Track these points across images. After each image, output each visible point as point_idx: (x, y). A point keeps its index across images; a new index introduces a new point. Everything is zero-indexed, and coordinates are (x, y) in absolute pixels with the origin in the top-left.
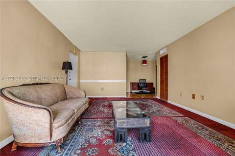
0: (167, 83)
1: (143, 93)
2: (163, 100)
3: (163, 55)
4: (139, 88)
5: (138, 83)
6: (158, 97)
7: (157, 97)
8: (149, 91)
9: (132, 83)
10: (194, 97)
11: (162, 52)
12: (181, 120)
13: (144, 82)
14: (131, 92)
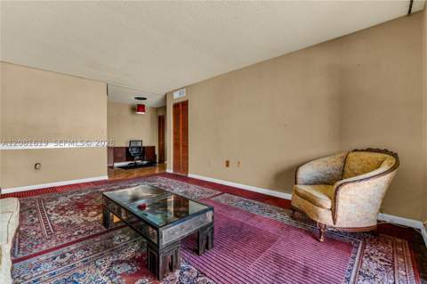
0: (186, 147)
2: (179, 174)
3: (179, 101)
4: (129, 157)
5: (127, 149)
6: (170, 170)
7: (168, 171)
9: (114, 148)
10: (228, 164)
11: (177, 96)
12: (222, 199)
13: (139, 145)
14: (111, 168)
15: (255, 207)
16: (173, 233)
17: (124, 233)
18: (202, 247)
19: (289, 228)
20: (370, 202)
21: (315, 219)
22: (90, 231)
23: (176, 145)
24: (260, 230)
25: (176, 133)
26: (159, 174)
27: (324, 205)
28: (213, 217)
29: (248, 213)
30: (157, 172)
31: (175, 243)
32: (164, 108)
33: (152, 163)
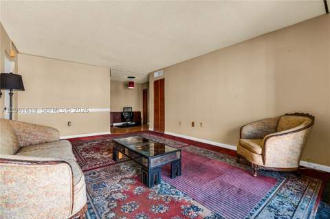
1: (127, 126)
2: (158, 131)
3: (159, 79)
4: (123, 119)
5: (122, 113)
6: (151, 129)
8: (134, 123)
9: (114, 113)
10: (193, 124)
11: (156, 75)
12: (189, 149)
13: (130, 110)
14: (112, 126)
15: (211, 155)
16: (156, 162)
17: (126, 164)
18: (174, 173)
19: (233, 168)
20: (290, 150)
21: (251, 161)
22: (106, 162)
23: (156, 111)
24: (212, 168)
25: (156, 102)
26: (143, 132)
27: (257, 151)
28: (181, 156)
29: (206, 157)
30: (142, 130)
31: (157, 168)
32: (148, 83)
33: (138, 124)
